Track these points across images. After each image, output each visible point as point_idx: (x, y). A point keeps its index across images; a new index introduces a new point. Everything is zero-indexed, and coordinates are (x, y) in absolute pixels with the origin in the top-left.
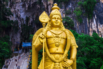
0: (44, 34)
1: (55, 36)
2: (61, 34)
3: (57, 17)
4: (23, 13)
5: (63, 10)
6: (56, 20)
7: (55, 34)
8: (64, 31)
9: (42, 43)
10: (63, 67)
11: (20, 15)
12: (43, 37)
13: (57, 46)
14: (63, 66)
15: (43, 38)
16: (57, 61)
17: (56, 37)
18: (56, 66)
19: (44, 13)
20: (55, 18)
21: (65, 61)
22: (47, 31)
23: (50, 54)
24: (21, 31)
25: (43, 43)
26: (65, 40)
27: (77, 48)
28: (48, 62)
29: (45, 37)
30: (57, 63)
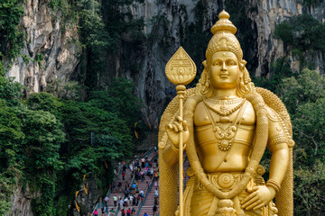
0: (181, 119)
1: (217, 118)
2: (236, 112)
6: (220, 68)
7: (218, 113)
9: (177, 146)
10: (244, 209)
12: (177, 127)
14: (243, 206)
15: (179, 132)
17: (221, 122)
18: (221, 209)
19: (181, 54)
20: (220, 63)
21: (251, 192)
22: (198, 102)
25: (179, 144)
26: (249, 128)
29: (184, 126)
30: (224, 201)
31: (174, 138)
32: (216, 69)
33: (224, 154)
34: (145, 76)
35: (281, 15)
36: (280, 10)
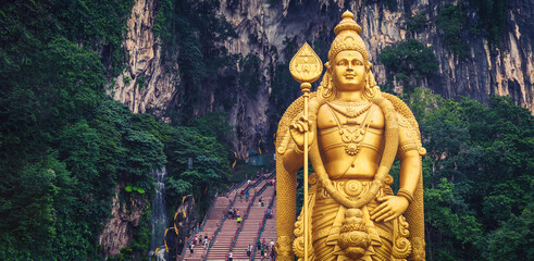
0: (306, 118)
1: (344, 120)
2: (364, 114)
3: (350, 59)
4: (275, 27)
5: (400, 15)
6: (346, 68)
7: (344, 115)
8: (377, 103)
9: (301, 147)
10: (374, 220)
11: (264, 34)
12: (302, 126)
13: (353, 153)
14: (373, 217)
15: (304, 132)
16: (354, 202)
17: (348, 124)
18: (349, 219)
19: (306, 50)
20: (346, 62)
21: (381, 202)
22: (321, 105)
23: (329, 181)
24: (270, 90)
25: (303, 146)
26: (378, 132)
27: (423, 157)
28: (324, 204)
29: (309, 126)
30: (352, 210)
31: (299, 139)
32: (341, 69)
33: (351, 158)
34: (236, 112)
35: (383, 41)
36: (382, 36)
